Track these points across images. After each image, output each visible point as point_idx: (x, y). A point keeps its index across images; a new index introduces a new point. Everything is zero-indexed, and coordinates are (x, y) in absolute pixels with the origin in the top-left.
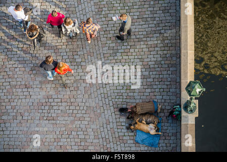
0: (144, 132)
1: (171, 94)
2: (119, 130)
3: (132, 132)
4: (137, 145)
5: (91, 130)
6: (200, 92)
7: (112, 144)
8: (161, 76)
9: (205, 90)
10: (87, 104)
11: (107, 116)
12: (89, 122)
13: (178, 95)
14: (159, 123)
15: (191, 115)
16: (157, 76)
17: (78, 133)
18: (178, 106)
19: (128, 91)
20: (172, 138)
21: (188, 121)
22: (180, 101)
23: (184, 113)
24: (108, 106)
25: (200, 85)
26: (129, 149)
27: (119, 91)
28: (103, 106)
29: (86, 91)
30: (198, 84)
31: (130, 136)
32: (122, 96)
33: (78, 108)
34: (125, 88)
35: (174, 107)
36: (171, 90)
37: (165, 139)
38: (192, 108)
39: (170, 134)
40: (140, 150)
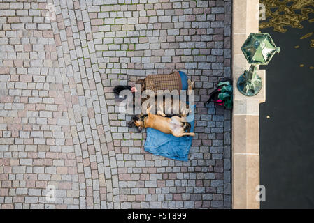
1: (212, 59)
2: (114, 129)
3: (139, 132)
4: (148, 156)
5: (58, 128)
6: (269, 55)
7: (99, 154)
8: (195, 25)
9: (278, 50)
10: (50, 79)
11: (89, 103)
12: (55, 114)
13: (228, 61)
15: (251, 98)
16: (187, 25)
17: (34, 134)
18: (227, 83)
19: (131, 54)
20: (215, 143)
21: (245, 111)
22: (231, 72)
23: (238, 96)
24: (92, 82)
25: (270, 42)
26: (133, 164)
27: (112, 54)
28: (81, 83)
29: (48, 53)
30: (266, 40)
31: (133, 139)
32: (119, 62)
33: (32, 86)
34: (125, 47)
35: (219, 85)
36: (214, 52)
37: (202, 145)
38: (254, 86)
39: (211, 136)
40: (154, 167)
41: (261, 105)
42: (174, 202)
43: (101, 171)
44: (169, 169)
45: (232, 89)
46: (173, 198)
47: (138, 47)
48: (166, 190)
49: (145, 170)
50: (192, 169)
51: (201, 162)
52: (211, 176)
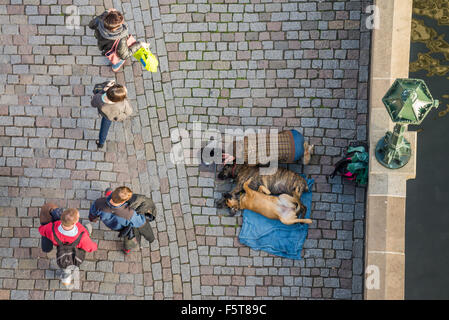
0: (265, 217)
1: (340, 113)
2: (196, 210)
3: (232, 215)
4: (245, 251)
6: (423, 111)
7: (173, 246)
8: (317, 64)
9: (437, 104)
11: (162, 171)
12: (114, 185)
13: (363, 117)
14: (305, 192)
15: (395, 173)
16: (306, 64)
18: (361, 149)
19: (224, 103)
20: (341, 235)
21: (386, 190)
22: (367, 134)
23: (375, 168)
24: (166, 142)
25: (425, 92)
26: (222, 261)
27: (197, 102)
28: (152, 143)
30: (418, 89)
31: (224, 226)
32: (207, 115)
33: (82, 144)
34: (216, 94)
35: (349, 151)
36: (343, 104)
37: (322, 238)
38: (400, 154)
39: (336, 225)
40: (253, 266)
41: (409, 182)
43: (176, 269)
44: (273, 271)
45: (368, 157)
47: (235, 94)
49: (239, 271)
50: (307, 272)
51: (320, 262)
52: (334, 282)
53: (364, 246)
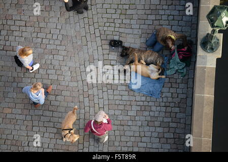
1: (183, 23)
4: (132, 93)
5: (66, 68)
7: (95, 89)
10: (63, 32)
11: (90, 51)
12: (65, 58)
13: (195, 26)
15: (210, 54)
17: (49, 72)
19: (123, 17)
20: (182, 86)
21: (205, 63)
22: (197, 34)
23: (200, 52)
24: (93, 36)
26: (120, 97)
27: (109, 16)
28: (85, 36)
29: (63, 12)
30: (225, 11)
32: (114, 23)
33: (49, 36)
34: (119, 11)
36: (185, 19)
37: (172, 87)
38: (214, 45)
39: (179, 81)
40: (135, 101)
41: (218, 60)
42: (148, 127)
43: (96, 101)
44: (146, 103)
46: (148, 124)
47: (129, 12)
48: (143, 118)
49: (128, 103)
50: (163, 104)
51: (170, 99)
52: (177, 110)
53: (193, 92)
